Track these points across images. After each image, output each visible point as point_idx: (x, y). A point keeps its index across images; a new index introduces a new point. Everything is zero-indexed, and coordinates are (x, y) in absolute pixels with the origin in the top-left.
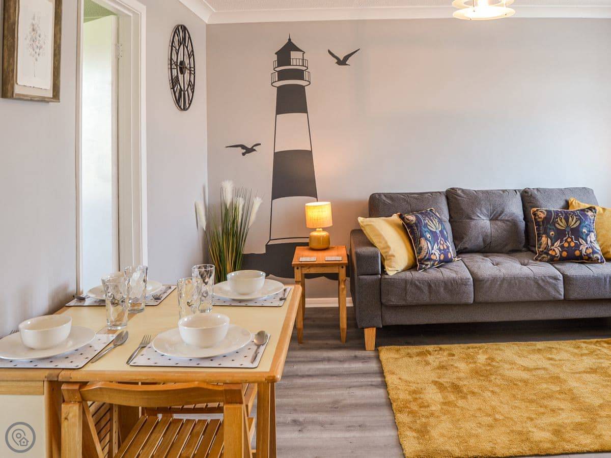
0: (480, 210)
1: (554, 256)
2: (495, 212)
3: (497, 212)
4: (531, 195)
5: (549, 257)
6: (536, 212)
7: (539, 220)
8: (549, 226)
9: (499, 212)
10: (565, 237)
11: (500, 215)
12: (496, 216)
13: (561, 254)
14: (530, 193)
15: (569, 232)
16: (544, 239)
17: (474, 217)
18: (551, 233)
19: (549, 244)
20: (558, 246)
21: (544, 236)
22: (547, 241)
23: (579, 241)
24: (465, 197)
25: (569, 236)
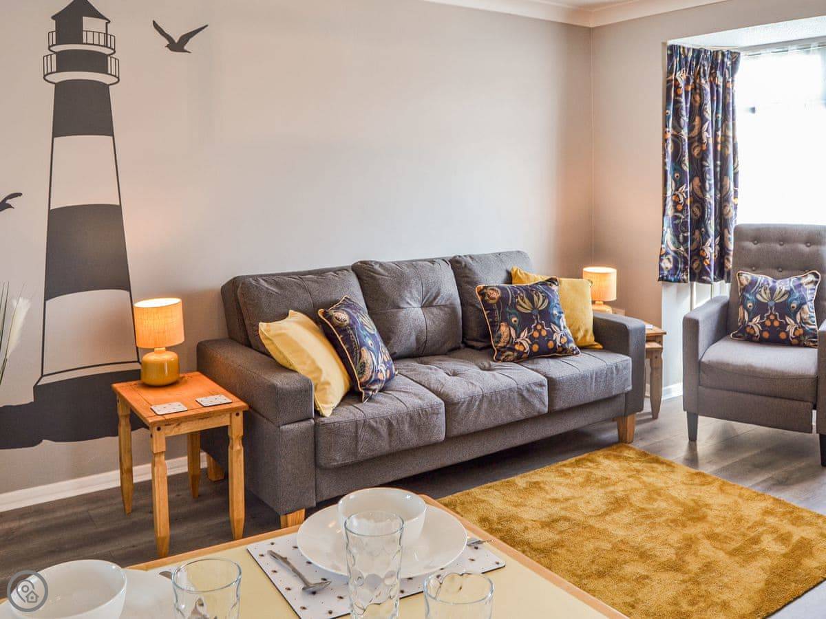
0: (411, 292)
1: (523, 353)
2: (429, 295)
3: (431, 295)
4: (465, 265)
5: (516, 354)
6: (485, 291)
7: (491, 302)
8: (507, 309)
9: (434, 295)
10: (533, 324)
11: (435, 299)
12: (430, 299)
13: (531, 349)
14: (463, 263)
15: (537, 316)
16: (504, 329)
17: (402, 306)
18: (513, 320)
19: (514, 335)
20: (526, 337)
21: (503, 324)
22: (508, 332)
23: (551, 328)
24: (387, 274)
25: (538, 322)
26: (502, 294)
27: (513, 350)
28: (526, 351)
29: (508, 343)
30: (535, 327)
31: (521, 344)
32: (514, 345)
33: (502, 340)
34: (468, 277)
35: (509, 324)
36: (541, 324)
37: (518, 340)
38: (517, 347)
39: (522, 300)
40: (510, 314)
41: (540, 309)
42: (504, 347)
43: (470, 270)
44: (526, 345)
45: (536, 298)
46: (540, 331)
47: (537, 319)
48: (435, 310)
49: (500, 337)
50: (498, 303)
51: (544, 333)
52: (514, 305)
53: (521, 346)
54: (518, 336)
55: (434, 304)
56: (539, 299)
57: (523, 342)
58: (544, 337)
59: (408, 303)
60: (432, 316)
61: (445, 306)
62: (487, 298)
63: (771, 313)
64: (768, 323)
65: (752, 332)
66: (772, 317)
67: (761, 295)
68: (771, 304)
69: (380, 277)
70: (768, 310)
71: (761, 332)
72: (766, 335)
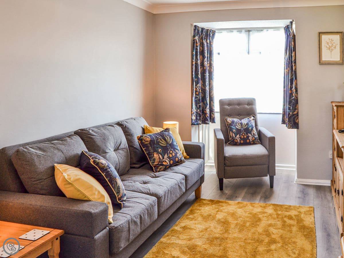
5: (164, 167)
6: (142, 138)
7: (146, 143)
8: (155, 146)
9: (119, 143)
10: (168, 151)
11: (120, 145)
16: (156, 155)
17: (107, 151)
18: (160, 150)
19: (161, 158)
20: (167, 158)
21: (155, 153)
22: (158, 157)
23: (176, 152)
24: (97, 135)
25: (170, 149)
26: (151, 138)
27: (163, 165)
28: (168, 165)
29: (159, 162)
30: (170, 152)
31: (165, 161)
32: (162, 163)
33: (156, 161)
34: (128, 132)
35: (158, 153)
36: (172, 150)
37: (164, 160)
38: (164, 163)
39: (161, 140)
40: (157, 148)
41: (170, 143)
42: (158, 164)
43: (128, 128)
44: (168, 161)
45: (166, 138)
46: (172, 154)
47: (169, 148)
48: (120, 151)
49: (154, 160)
50: (150, 143)
51: (174, 154)
52: (158, 143)
53: (166, 162)
54: (163, 158)
55: (120, 148)
56: (168, 139)
57: (166, 160)
58: (174, 156)
59: (110, 150)
60: (120, 155)
61: (124, 148)
62: (144, 141)
63: (243, 133)
64: (242, 137)
65: (237, 141)
66: (243, 134)
67: (237, 126)
68: (242, 129)
69: (94, 137)
70: (241, 132)
71: (240, 141)
72: (242, 142)
